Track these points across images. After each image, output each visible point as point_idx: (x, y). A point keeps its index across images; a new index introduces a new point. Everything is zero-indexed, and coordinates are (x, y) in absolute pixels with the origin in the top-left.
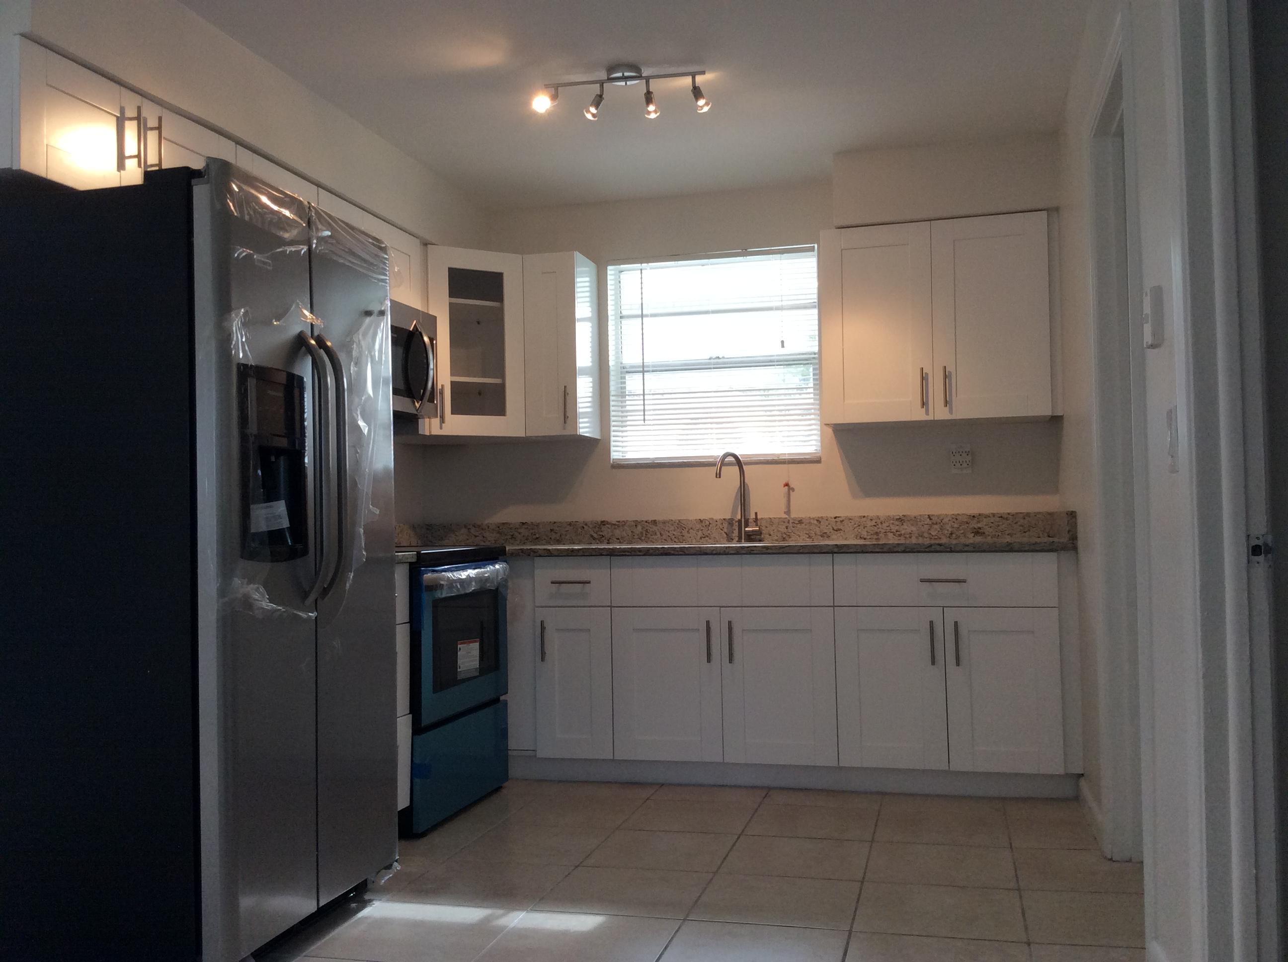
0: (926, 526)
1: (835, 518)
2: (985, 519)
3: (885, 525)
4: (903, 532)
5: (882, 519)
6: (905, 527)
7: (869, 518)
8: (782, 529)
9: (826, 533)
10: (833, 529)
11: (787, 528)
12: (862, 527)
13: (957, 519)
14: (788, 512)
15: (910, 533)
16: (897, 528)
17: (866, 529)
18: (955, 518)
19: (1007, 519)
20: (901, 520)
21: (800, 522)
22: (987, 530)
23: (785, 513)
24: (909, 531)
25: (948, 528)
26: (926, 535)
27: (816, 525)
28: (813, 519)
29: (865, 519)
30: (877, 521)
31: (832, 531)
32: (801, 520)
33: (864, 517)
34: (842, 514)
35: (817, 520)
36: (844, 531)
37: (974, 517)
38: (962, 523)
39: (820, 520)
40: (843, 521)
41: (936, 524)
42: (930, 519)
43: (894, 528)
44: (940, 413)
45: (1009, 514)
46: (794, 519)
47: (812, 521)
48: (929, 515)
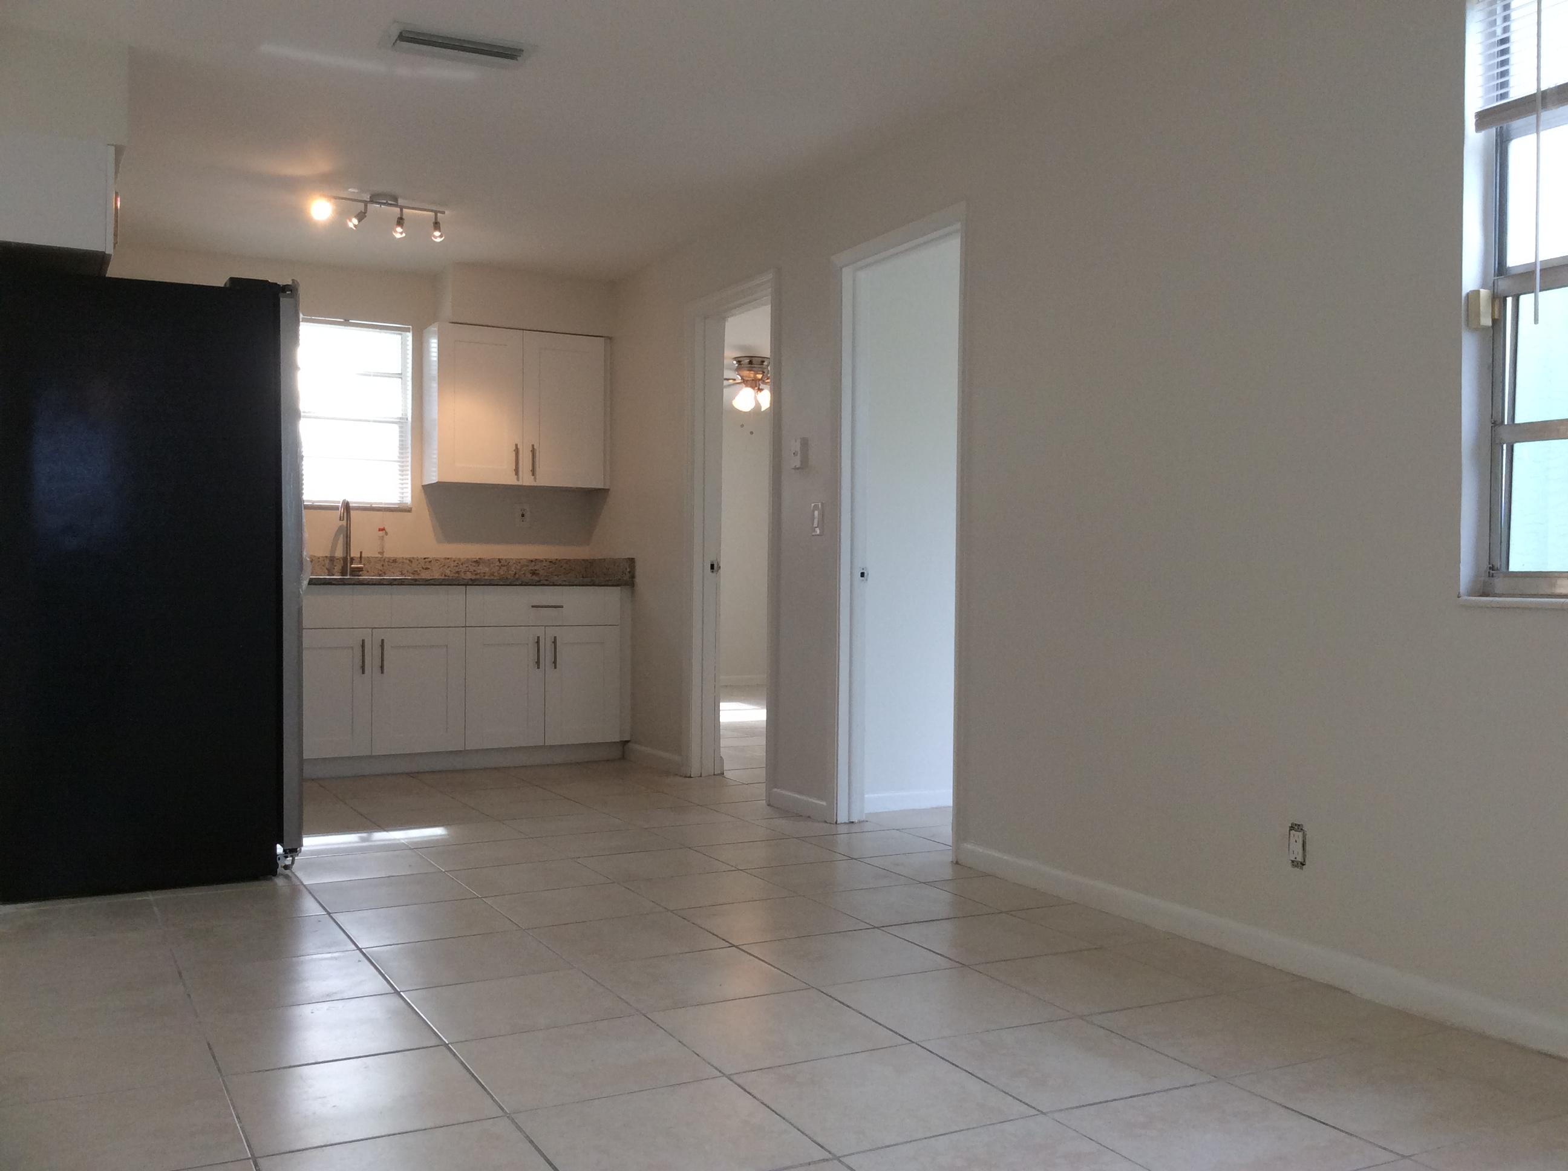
0: (496, 567)
1: (425, 559)
2: (539, 563)
3: (465, 566)
4: (479, 572)
5: (462, 561)
6: (481, 567)
7: (453, 560)
8: (379, 566)
9: (416, 571)
10: (423, 568)
11: (383, 565)
12: (446, 567)
13: (520, 563)
14: (382, 553)
15: (484, 573)
16: (474, 568)
17: (449, 569)
18: (518, 561)
19: (555, 564)
20: (477, 562)
21: (395, 561)
22: (541, 572)
23: (379, 553)
24: (482, 571)
25: (513, 569)
26: (496, 574)
27: (409, 565)
28: (406, 559)
29: (448, 561)
30: (459, 563)
31: (421, 569)
32: (396, 560)
33: (448, 559)
34: (431, 555)
35: (409, 560)
36: (432, 570)
37: (532, 561)
38: (522, 567)
39: (412, 560)
40: (431, 561)
41: (504, 566)
42: (500, 562)
43: (472, 569)
44: (527, 480)
45: (557, 559)
46: (389, 558)
47: (405, 561)
48: (499, 559)
